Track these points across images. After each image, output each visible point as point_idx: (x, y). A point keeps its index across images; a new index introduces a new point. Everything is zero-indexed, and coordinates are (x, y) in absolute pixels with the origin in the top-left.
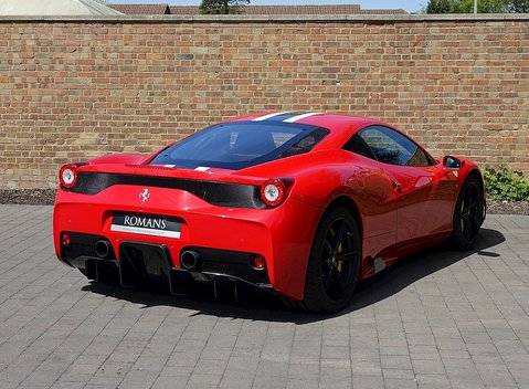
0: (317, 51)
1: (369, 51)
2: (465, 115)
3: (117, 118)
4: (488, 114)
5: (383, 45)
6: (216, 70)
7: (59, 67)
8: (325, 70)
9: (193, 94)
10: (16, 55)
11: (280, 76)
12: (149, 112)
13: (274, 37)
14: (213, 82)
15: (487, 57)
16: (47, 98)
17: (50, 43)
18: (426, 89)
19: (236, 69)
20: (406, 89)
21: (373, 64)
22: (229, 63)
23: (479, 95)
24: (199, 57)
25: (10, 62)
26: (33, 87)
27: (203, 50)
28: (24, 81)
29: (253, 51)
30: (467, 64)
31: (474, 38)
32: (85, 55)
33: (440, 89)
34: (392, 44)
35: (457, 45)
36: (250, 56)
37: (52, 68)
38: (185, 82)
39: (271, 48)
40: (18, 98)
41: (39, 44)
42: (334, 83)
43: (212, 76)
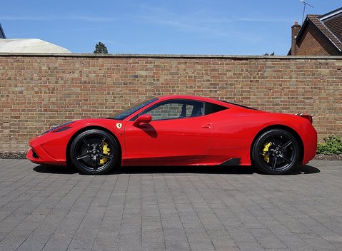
0: (207, 74)
1: (234, 74)
2: (286, 109)
3: (94, 111)
4: (297, 108)
5: (242, 71)
6: (151, 84)
7: (61, 82)
8: (211, 84)
9: (138, 97)
10: (35, 75)
11: (187, 87)
12: (113, 107)
13: (183, 66)
14: (149, 90)
15: (296, 78)
16: (53, 99)
17: (56, 68)
18: (265, 95)
19: (162, 83)
20: (255, 95)
21: (237, 81)
22: (158, 80)
23: (292, 98)
24: (142, 77)
25: (32, 79)
26: (45, 93)
27: (144, 73)
28: (40, 89)
29: (172, 74)
30: (286, 81)
31: (289, 68)
32: (76, 76)
33: (273, 95)
34: (247, 71)
35: (281, 71)
36: (170, 76)
37: (56, 83)
38: (133, 90)
39: (181, 72)
40: (36, 99)
41: (49, 69)
42: (216, 91)
43: (149, 87)
